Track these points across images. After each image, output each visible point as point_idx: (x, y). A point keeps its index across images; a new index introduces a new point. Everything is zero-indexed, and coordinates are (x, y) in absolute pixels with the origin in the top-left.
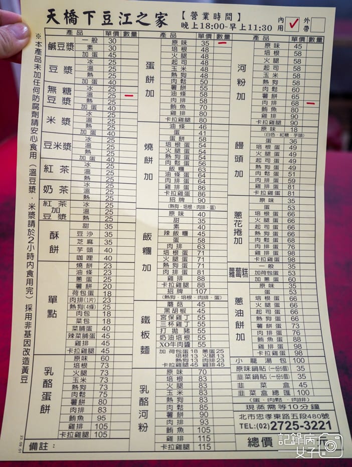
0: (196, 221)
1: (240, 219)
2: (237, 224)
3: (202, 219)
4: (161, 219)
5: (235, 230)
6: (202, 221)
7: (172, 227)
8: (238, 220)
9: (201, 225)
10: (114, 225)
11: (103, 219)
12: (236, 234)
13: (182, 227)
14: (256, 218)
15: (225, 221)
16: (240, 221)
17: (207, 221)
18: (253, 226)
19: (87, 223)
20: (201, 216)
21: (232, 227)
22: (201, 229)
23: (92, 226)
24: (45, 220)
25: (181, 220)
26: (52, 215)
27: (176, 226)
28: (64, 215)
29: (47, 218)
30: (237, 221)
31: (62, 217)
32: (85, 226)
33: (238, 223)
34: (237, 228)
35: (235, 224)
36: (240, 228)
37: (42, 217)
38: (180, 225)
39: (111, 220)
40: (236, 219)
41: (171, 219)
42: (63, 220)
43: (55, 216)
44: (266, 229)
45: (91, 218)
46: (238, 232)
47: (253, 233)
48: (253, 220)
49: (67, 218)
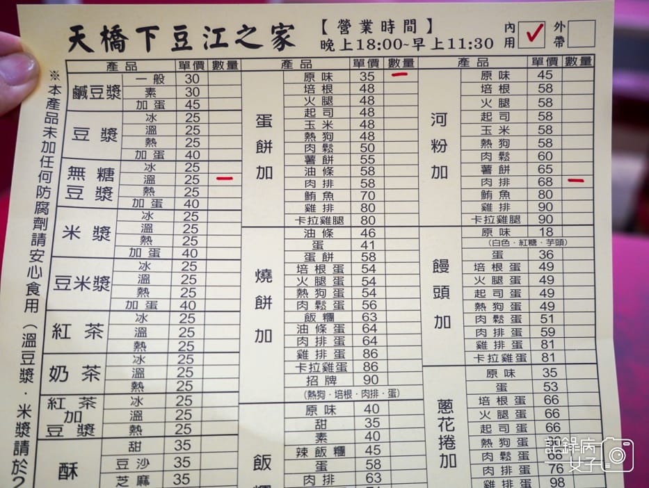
0: (361, 423)
1: (451, 415)
2: (444, 425)
3: (372, 418)
4: (291, 425)
5: (441, 439)
6: (373, 423)
7: (312, 438)
8: (446, 416)
9: (372, 432)
10: (194, 442)
11: (172, 429)
12: (444, 447)
13: (333, 438)
14: (482, 410)
15: (419, 421)
16: (449, 419)
17: (384, 422)
18: (476, 429)
19: (138, 440)
20: (372, 413)
21: (434, 433)
22: (372, 440)
23: (147, 446)
24: (50, 438)
25: (331, 423)
26: (66, 427)
27: (321, 437)
28: (90, 427)
29: (55, 433)
30: (443, 419)
31: (86, 431)
32: (134, 447)
33: (446, 423)
34: (445, 433)
35: (441, 425)
36: (450, 433)
37: (43, 433)
38: (328, 434)
39: (187, 431)
40: (441, 415)
41: (311, 423)
42: (88, 436)
43: (71, 430)
44: (503, 433)
45: (147, 430)
46: (448, 442)
47: (477, 443)
48: (475, 415)
49: (97, 433)
